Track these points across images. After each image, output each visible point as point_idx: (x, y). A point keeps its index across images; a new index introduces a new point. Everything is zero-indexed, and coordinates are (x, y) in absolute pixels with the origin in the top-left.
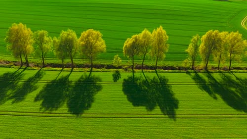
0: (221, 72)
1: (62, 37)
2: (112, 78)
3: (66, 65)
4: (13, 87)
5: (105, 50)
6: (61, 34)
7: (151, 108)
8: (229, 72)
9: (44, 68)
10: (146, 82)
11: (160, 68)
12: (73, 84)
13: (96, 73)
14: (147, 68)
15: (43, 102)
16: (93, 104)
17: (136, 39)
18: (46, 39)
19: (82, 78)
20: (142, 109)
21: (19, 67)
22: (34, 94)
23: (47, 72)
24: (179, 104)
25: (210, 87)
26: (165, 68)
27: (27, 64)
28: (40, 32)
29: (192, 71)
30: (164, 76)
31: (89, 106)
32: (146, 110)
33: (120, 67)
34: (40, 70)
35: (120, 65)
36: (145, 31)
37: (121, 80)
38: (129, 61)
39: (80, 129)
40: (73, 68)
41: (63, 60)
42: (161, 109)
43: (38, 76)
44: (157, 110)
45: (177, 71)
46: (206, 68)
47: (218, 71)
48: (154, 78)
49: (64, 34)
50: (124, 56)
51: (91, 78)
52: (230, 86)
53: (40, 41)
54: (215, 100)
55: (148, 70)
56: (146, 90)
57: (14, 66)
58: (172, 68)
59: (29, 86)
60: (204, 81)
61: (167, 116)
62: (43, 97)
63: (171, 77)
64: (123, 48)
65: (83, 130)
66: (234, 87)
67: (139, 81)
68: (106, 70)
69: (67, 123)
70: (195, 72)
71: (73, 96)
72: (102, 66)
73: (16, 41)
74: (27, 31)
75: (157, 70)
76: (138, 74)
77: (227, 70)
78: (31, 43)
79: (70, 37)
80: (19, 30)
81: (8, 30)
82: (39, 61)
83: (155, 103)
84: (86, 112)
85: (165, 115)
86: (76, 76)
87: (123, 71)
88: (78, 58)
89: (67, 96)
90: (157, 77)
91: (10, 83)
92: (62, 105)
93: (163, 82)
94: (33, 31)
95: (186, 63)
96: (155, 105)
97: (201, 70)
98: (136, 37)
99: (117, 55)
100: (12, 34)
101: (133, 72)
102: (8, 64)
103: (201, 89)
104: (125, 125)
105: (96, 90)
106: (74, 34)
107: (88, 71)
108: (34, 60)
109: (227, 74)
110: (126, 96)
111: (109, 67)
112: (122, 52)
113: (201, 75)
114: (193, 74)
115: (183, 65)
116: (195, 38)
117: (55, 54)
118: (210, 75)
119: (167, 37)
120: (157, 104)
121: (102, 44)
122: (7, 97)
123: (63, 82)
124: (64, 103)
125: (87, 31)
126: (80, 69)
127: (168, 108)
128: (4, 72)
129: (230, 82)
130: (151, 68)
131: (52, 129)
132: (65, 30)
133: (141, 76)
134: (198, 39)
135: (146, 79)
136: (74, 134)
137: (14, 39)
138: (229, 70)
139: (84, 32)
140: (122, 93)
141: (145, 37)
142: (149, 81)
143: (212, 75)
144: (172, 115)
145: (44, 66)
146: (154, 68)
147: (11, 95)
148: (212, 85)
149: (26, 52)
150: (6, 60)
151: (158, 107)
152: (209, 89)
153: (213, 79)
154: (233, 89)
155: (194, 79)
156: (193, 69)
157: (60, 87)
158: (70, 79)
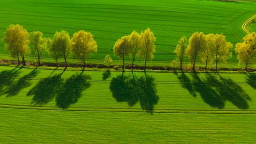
0: (207, 72)
1: (56, 37)
2: (102, 76)
3: (60, 64)
4: (9, 84)
5: (96, 50)
6: (55, 35)
7: (132, 103)
8: (215, 73)
9: (40, 67)
10: (133, 81)
11: (149, 68)
12: (64, 82)
13: (88, 72)
14: (137, 68)
15: (35, 97)
16: (80, 99)
17: (125, 41)
18: (41, 39)
19: (73, 76)
20: (125, 105)
21: (17, 65)
22: (27, 90)
23: (42, 71)
24: (159, 101)
25: (193, 86)
26: (154, 68)
27: (24, 63)
28: (36, 33)
29: (180, 71)
30: (151, 76)
31: (76, 101)
32: (127, 105)
33: (111, 67)
34: (36, 69)
35: (112, 65)
36: (134, 33)
37: (110, 79)
38: (120, 61)
39: (64, 120)
40: (66, 68)
41: (56, 60)
42: (141, 104)
43: (33, 74)
44: (138, 105)
45: (164, 71)
46: (193, 68)
47: (205, 71)
48: (142, 78)
49: (58, 34)
50: (115, 56)
51: (82, 76)
52: (212, 85)
53: (35, 41)
54: (193, 97)
55: (138, 70)
56: (131, 88)
57: (12, 65)
58: (161, 68)
59: (23, 83)
60: (188, 80)
61: (145, 111)
62: (35, 92)
63: (157, 76)
64: (114, 48)
65: (67, 120)
66: (216, 86)
67: (127, 79)
68: (98, 69)
69: (53, 115)
70: (183, 72)
71: (62, 92)
72: (94, 66)
73: (13, 42)
74: (23, 32)
75: (146, 70)
76: (128, 73)
77: (214, 70)
78: (27, 43)
79: (63, 38)
80: (16, 31)
81: (6, 31)
82: (35, 60)
83: (137, 99)
84: (71, 105)
85: (143, 109)
86: (68, 74)
87: (114, 70)
88: (70, 58)
89: (57, 92)
90: (145, 77)
91: (7, 80)
92: (51, 100)
93: (150, 81)
94: (29, 32)
95: (174, 64)
96: (137, 101)
97: (189, 70)
98: (126, 38)
99: (108, 56)
100: (10, 35)
101: (123, 71)
102: (6, 63)
103: (183, 87)
104: (105, 117)
105: (84, 87)
106: (67, 35)
107: (80, 70)
108: (31, 60)
109: (213, 75)
110: (111, 93)
111: (101, 67)
112: (112, 53)
113: (187, 75)
114: (179, 74)
115: (171, 65)
116: (182, 39)
117: (49, 53)
118: (196, 75)
119: (154, 38)
120: (139, 100)
121: (94, 45)
122: (3, 92)
123: (56, 80)
124: (53, 98)
125: (79, 32)
126: (73, 68)
127: (148, 103)
128: (2, 70)
129: (213, 81)
130: (141, 68)
131: (39, 120)
132: (60, 31)
133: (130, 76)
134: (185, 40)
135: (134, 78)
136: (58, 124)
137: (12, 39)
138: (216, 70)
139: (76, 33)
140: (108, 90)
141: (133, 38)
142: (136, 80)
143: (198, 75)
144: (150, 110)
145: (40, 65)
146: (144, 68)
147: (6, 90)
148: (195, 84)
149: (23, 52)
150: (4, 59)
151: (139, 103)
152: (191, 87)
153: (198, 78)
154: (214, 88)
155: (179, 78)
156: (181, 69)
157: (52, 84)
158: (62, 77)
